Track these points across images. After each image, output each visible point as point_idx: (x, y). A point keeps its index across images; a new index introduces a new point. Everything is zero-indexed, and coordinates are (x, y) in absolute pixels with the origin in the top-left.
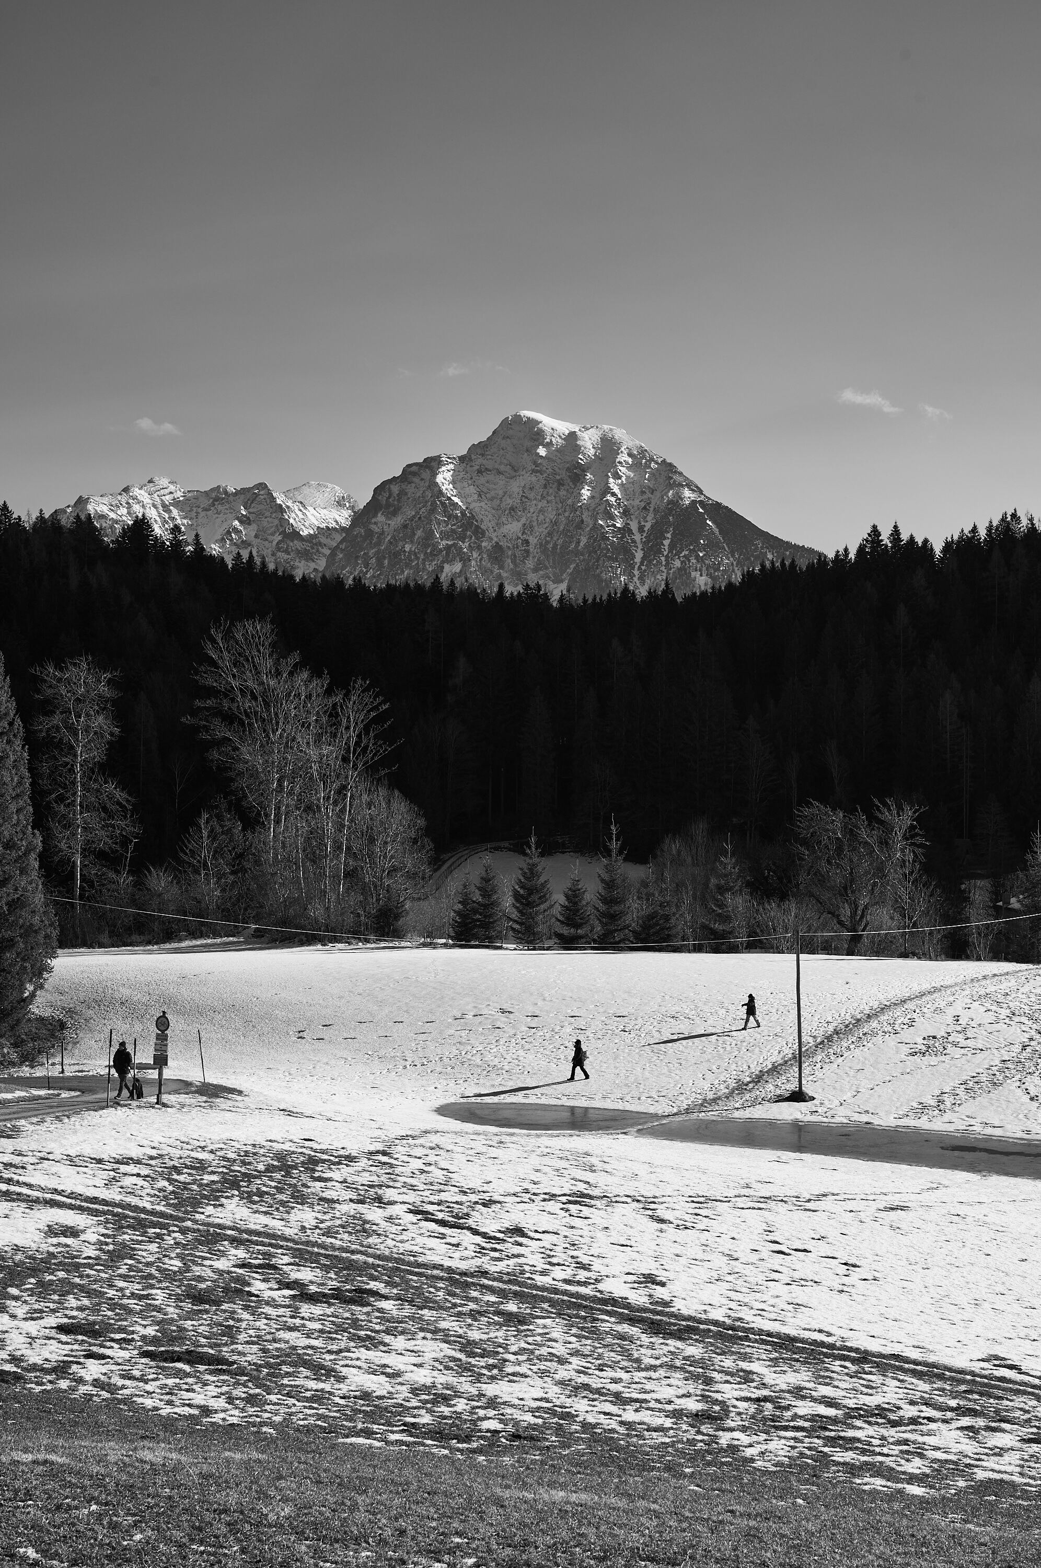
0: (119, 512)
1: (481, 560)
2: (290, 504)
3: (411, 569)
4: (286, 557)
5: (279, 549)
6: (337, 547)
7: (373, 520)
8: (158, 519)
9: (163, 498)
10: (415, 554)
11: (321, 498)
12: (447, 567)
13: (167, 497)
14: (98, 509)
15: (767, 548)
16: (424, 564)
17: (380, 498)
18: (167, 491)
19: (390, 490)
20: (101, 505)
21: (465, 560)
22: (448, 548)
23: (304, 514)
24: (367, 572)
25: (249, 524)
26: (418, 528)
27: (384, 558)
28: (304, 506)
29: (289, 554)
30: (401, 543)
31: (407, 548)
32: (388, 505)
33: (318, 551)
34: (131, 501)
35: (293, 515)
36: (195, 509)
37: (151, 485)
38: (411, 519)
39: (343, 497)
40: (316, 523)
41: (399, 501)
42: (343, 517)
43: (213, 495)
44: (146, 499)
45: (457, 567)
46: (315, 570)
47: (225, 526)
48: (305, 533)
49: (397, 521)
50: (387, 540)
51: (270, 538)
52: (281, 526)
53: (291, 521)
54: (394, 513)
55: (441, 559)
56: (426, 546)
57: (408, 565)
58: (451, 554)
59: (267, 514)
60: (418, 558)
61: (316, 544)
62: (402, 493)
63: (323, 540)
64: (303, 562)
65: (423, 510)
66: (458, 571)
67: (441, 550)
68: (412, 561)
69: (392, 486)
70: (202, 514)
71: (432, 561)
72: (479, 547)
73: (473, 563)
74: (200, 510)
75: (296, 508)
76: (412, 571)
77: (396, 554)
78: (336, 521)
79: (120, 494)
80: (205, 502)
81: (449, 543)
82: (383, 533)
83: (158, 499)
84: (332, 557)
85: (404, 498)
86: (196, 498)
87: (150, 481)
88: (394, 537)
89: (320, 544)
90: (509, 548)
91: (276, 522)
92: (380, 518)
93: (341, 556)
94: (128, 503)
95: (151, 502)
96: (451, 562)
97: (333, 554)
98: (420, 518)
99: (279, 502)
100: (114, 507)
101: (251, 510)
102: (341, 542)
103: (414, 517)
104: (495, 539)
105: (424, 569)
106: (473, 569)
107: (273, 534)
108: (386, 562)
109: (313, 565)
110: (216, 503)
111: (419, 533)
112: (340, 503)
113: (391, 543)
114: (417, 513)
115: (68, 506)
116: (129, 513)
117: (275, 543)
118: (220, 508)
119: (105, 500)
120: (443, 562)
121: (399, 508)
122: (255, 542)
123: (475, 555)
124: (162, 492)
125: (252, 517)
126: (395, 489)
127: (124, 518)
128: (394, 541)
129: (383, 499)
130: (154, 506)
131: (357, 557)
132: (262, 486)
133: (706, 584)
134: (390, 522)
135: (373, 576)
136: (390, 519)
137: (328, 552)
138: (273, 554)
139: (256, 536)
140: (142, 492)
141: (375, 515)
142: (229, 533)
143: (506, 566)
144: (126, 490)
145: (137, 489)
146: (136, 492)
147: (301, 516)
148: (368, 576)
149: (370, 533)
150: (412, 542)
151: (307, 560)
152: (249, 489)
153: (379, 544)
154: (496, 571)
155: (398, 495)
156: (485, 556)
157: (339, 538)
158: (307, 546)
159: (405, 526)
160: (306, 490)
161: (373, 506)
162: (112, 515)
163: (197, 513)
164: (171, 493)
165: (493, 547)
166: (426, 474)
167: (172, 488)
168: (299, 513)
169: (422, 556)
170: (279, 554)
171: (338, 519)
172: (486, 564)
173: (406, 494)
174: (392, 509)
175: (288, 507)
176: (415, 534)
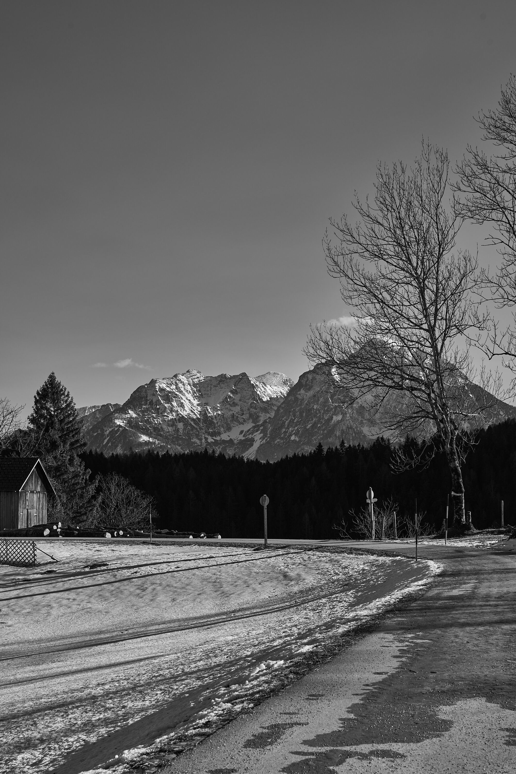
0: (171, 387)
1: (353, 413)
2: (258, 383)
3: (317, 418)
4: (255, 411)
5: (251, 407)
6: (280, 406)
7: (299, 393)
8: (191, 391)
9: (194, 380)
10: (319, 410)
11: (275, 380)
12: (335, 418)
13: (196, 380)
14: (161, 386)
15: (500, 408)
16: (323, 415)
17: (302, 381)
18: (196, 377)
19: (307, 377)
20: (162, 384)
21: (344, 414)
22: (336, 407)
23: (265, 389)
24: (295, 419)
25: (237, 394)
26: (321, 397)
27: (303, 412)
28: (265, 385)
29: (256, 409)
30: (312, 405)
31: (315, 407)
32: (306, 385)
33: (271, 408)
34: (178, 382)
35: (259, 389)
36: (210, 386)
37: (188, 373)
38: (318, 392)
39: (287, 380)
40: (271, 393)
41: (312, 383)
42: (285, 390)
43: (219, 379)
44: (186, 382)
45: (340, 417)
46: (269, 417)
47: (225, 395)
48: (265, 399)
49: (311, 393)
50: (305, 403)
51: (247, 401)
52: (253, 395)
53: (258, 392)
54: (309, 389)
55: (332, 413)
56: (325, 406)
57: (315, 416)
58: (337, 410)
59: (246, 389)
60: (320, 413)
61: (270, 405)
62: (314, 379)
63: (274, 402)
64: (263, 414)
65: (324, 388)
66: (340, 419)
67: (332, 409)
68: (317, 414)
69: (308, 375)
70: (213, 389)
71: (327, 414)
72: (352, 407)
73: (348, 415)
74: (212, 386)
75: (261, 386)
76: (317, 419)
77: (310, 410)
78: (281, 393)
79: (172, 378)
80: (215, 383)
81: (337, 405)
82: (303, 399)
83: (191, 381)
84: (277, 411)
85: (315, 381)
86: (211, 380)
87: (188, 372)
88: (308, 401)
89: (273, 404)
90: (367, 407)
91: (250, 393)
92: (302, 391)
93: (282, 411)
94: (176, 383)
95: (187, 382)
96: (336, 415)
97: (278, 410)
98: (322, 392)
99: (252, 382)
100: (169, 385)
101: (238, 387)
102: (282, 404)
103: (319, 391)
104: (360, 403)
105: (323, 418)
106: (348, 418)
107: (248, 399)
108: (304, 414)
109: (268, 415)
110: (221, 383)
111: (321, 400)
112: (285, 383)
113: (307, 404)
114: (321, 389)
115: (146, 384)
116: (176, 388)
117: (249, 404)
118: (222, 385)
119: (165, 381)
120: (333, 415)
121: (312, 387)
122: (239, 403)
123: (350, 411)
124: (193, 377)
125: (238, 390)
126: (310, 377)
127: (174, 390)
128: (309, 403)
129: (304, 382)
130: (189, 384)
131: (290, 412)
132: (244, 375)
133: (467, 427)
134: (307, 394)
135: (298, 422)
136: (306, 392)
137: (276, 408)
138: (249, 410)
139: (240, 400)
140: (183, 377)
141: (300, 390)
142: (226, 398)
143: (365, 416)
144: (176, 376)
145: (181, 376)
146: (181, 377)
147: (263, 390)
148: (295, 421)
149: (297, 399)
150: (318, 404)
151: (265, 412)
152: (237, 376)
153: (301, 405)
154: (360, 419)
155: (311, 380)
156: (355, 412)
157: (282, 401)
158: (266, 406)
159: (314, 396)
160: (268, 376)
161: (299, 385)
162: (168, 389)
163: (211, 388)
164: (198, 378)
165: (359, 407)
166: (326, 369)
167: (198, 375)
168: (262, 388)
169: (322, 411)
170: (251, 409)
171: (282, 391)
172: (355, 415)
173: (316, 379)
174: (308, 387)
175: (257, 385)
176: (319, 400)
